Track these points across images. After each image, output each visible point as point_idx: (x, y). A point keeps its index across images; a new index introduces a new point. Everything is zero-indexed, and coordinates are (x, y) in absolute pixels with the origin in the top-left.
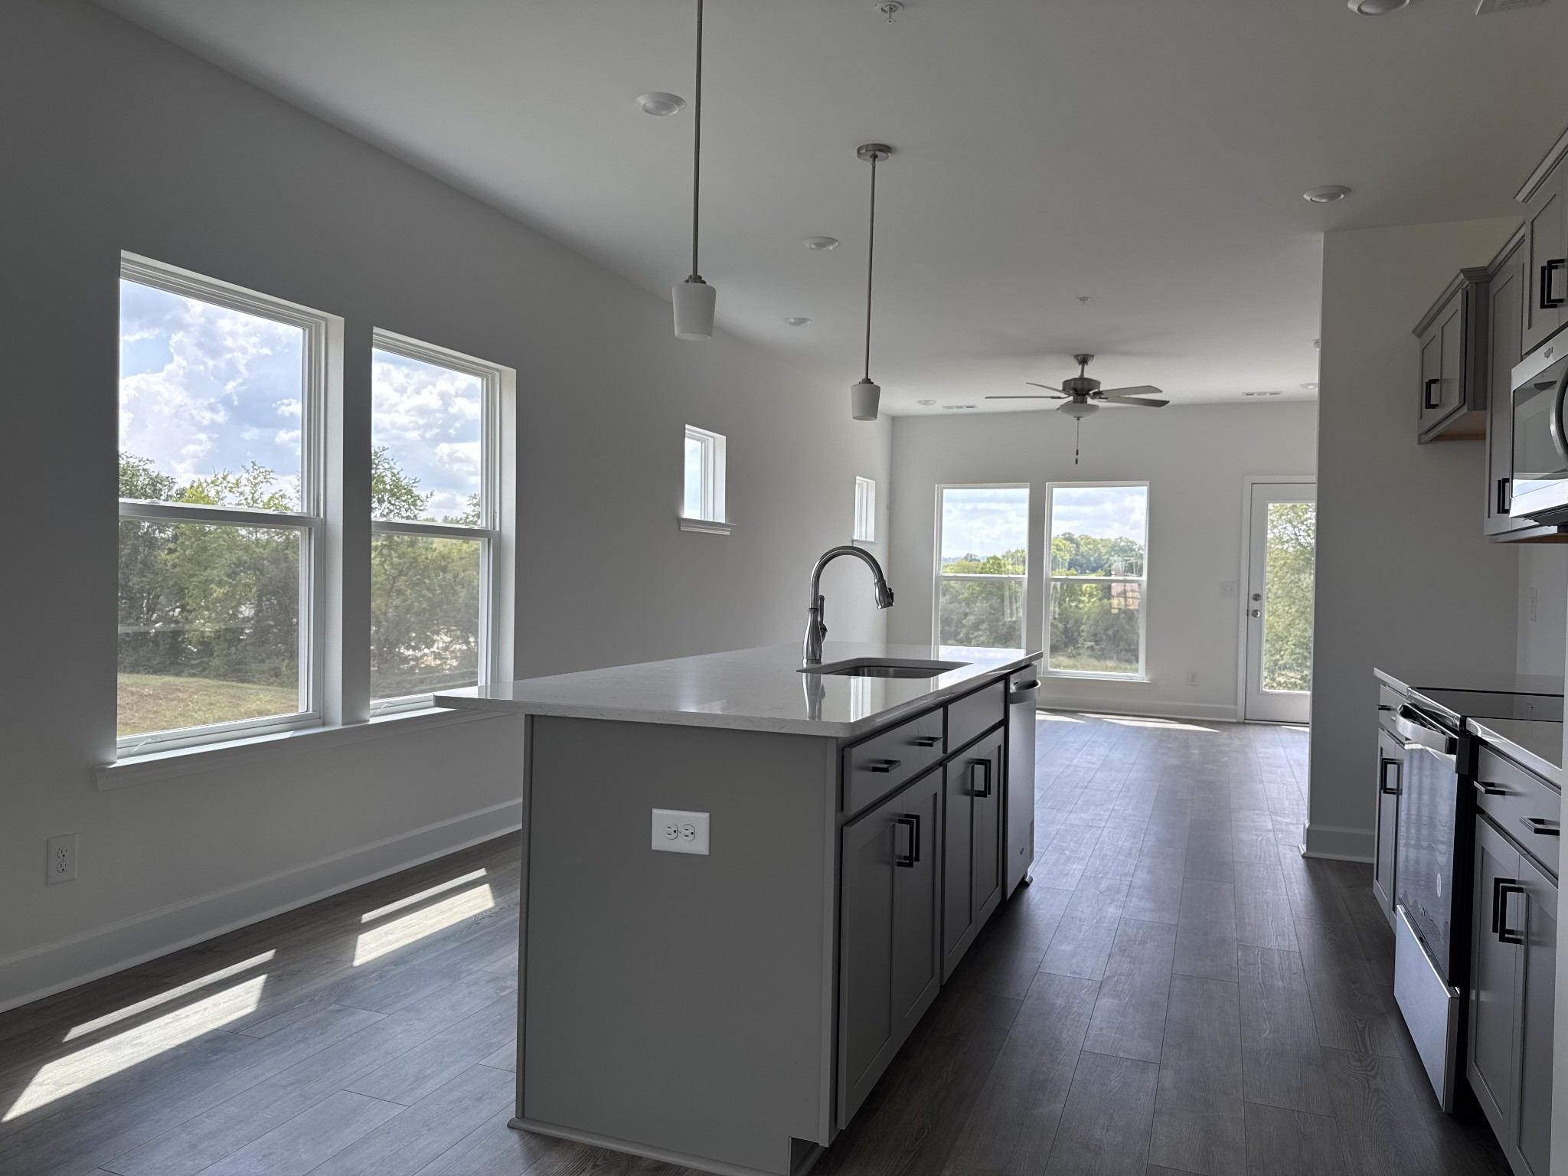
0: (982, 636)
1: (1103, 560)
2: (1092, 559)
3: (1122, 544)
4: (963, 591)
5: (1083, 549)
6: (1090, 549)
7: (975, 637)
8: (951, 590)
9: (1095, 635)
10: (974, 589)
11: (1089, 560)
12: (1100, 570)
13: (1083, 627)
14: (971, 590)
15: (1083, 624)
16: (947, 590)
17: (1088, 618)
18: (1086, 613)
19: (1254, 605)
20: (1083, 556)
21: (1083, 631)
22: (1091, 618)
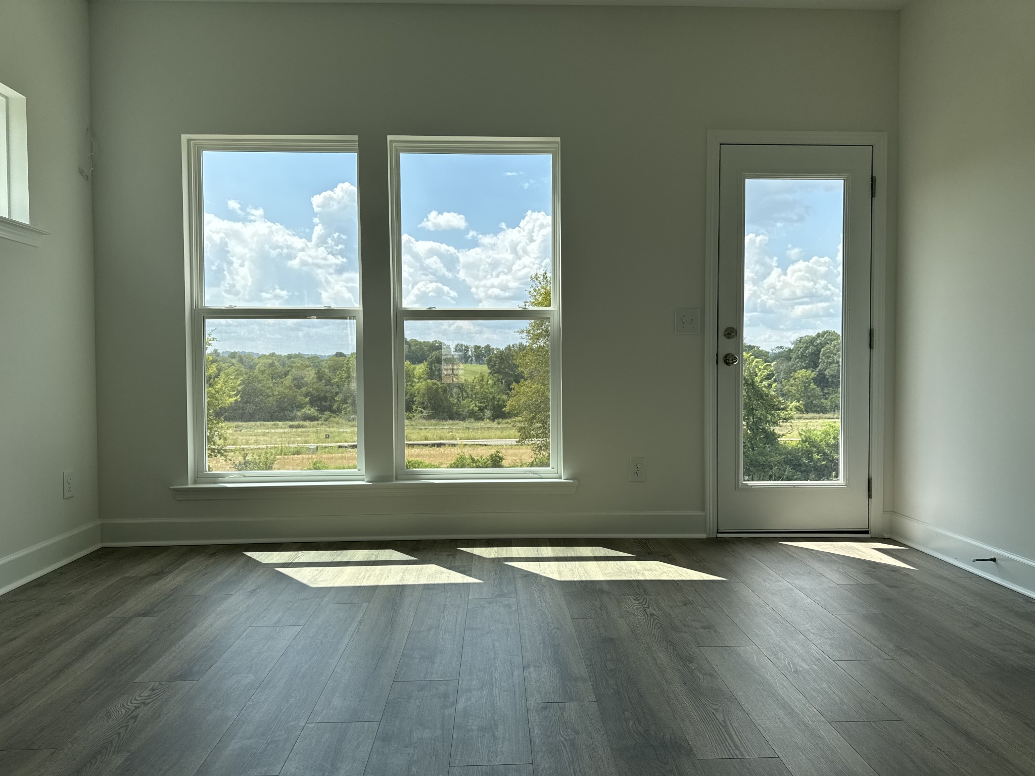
0: (349, 407)
1: (426, 355)
2: (419, 354)
3: (437, 345)
4: (334, 377)
5: (413, 348)
6: (418, 348)
7: (344, 409)
8: (326, 376)
9: (423, 403)
10: (342, 376)
11: (417, 355)
12: (424, 361)
13: (415, 398)
14: (340, 376)
15: (415, 397)
16: (323, 377)
17: (418, 393)
18: (417, 389)
19: (727, 347)
20: (413, 352)
21: (416, 401)
22: (420, 392)
